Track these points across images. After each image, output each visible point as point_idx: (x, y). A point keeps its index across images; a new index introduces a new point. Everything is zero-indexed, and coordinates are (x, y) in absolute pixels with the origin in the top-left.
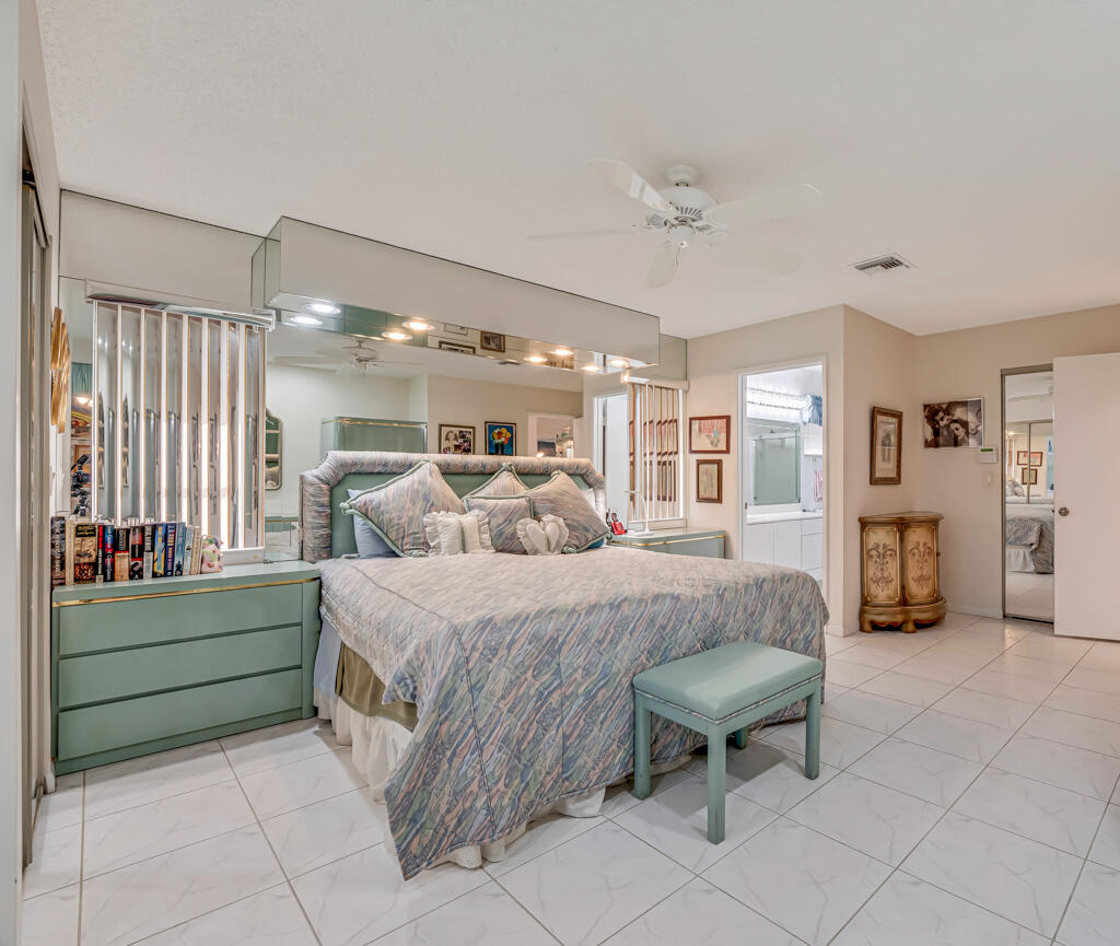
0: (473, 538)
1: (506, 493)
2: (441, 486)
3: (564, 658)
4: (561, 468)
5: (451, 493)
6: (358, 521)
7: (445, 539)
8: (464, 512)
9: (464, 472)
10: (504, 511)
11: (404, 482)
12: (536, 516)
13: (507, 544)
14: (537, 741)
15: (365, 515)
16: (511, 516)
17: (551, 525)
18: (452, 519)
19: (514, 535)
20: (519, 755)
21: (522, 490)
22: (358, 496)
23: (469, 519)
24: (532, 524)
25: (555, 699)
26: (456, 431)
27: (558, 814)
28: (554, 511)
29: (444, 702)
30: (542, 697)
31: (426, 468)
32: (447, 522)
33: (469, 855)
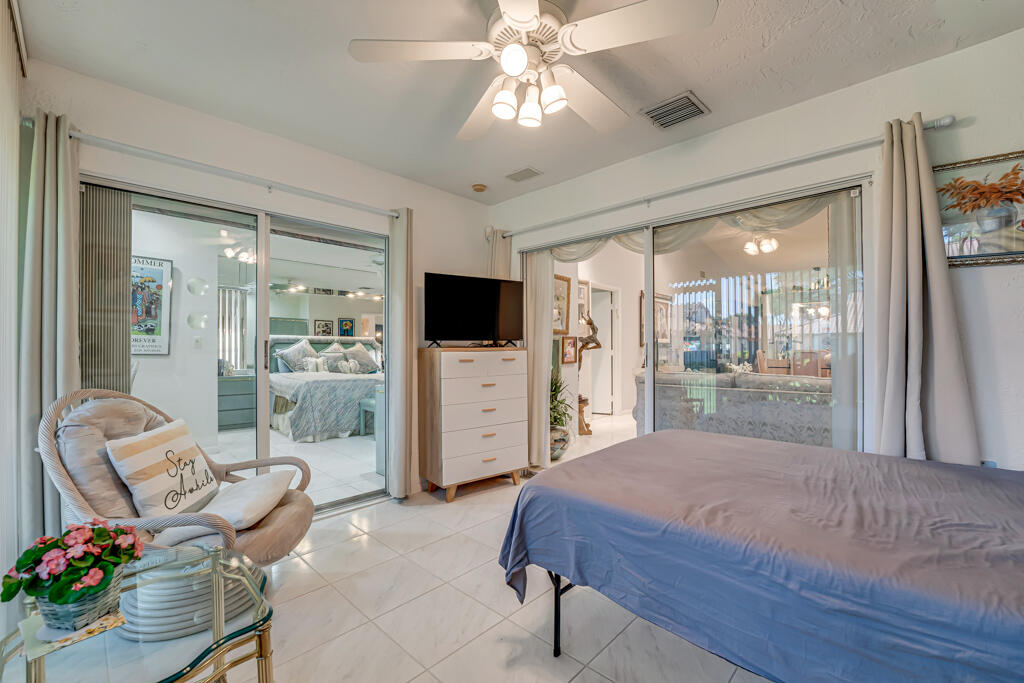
0: (321, 367)
1: (335, 351)
2: (310, 348)
3: (338, 392)
4: (361, 341)
5: (313, 350)
6: (279, 360)
7: (310, 367)
8: (317, 357)
9: (319, 343)
10: (334, 357)
11: (295, 347)
12: (347, 360)
13: (334, 369)
14: (329, 413)
15: (282, 358)
16: (336, 359)
17: (352, 363)
18: (314, 360)
19: (337, 366)
20: (324, 415)
21: (342, 350)
22: (279, 351)
23: (320, 360)
24: (345, 363)
25: (334, 403)
26: (323, 323)
27: (337, 437)
28: (354, 358)
29: (304, 399)
30: (331, 402)
31: (304, 342)
32: (311, 361)
33: (310, 439)
